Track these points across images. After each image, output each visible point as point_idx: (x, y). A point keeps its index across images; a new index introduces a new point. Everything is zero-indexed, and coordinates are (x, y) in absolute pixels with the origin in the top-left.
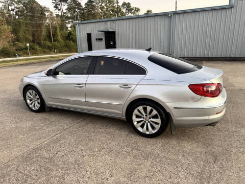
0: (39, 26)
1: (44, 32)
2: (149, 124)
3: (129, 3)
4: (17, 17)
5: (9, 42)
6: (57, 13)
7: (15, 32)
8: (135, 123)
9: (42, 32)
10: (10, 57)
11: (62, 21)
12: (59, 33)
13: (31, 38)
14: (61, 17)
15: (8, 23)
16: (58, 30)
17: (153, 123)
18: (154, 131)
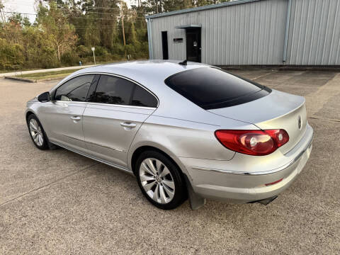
0: (109, 23)
1: (115, 32)
2: (161, 188)
4: (84, 13)
5: (71, 46)
6: (134, 4)
7: (79, 32)
8: (144, 183)
9: (112, 31)
10: (71, 66)
11: (140, 15)
12: (134, 32)
13: (98, 39)
14: (138, 9)
15: (71, 20)
16: (133, 27)
17: (165, 188)
18: (166, 200)
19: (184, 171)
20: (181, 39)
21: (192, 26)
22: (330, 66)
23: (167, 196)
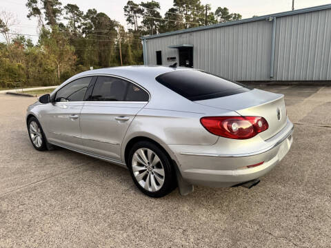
0: (108, 44)
1: (113, 54)
2: (152, 176)
3: (225, 9)
4: (84, 36)
5: (71, 66)
6: (131, 28)
7: (79, 53)
8: (136, 174)
9: (110, 52)
11: (135, 37)
12: (130, 53)
13: (97, 60)
14: (135, 32)
15: (72, 42)
16: (130, 48)
17: (156, 176)
18: (157, 188)
19: (173, 158)
20: (174, 58)
21: (185, 45)
22: (315, 81)
23: (158, 184)
